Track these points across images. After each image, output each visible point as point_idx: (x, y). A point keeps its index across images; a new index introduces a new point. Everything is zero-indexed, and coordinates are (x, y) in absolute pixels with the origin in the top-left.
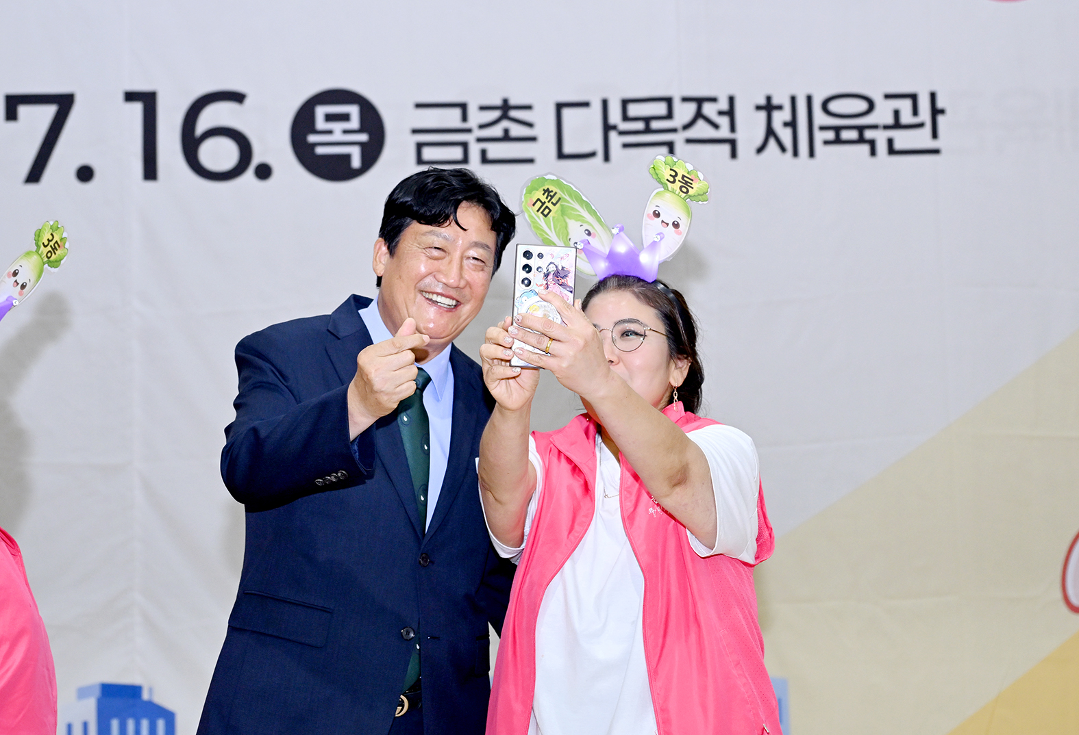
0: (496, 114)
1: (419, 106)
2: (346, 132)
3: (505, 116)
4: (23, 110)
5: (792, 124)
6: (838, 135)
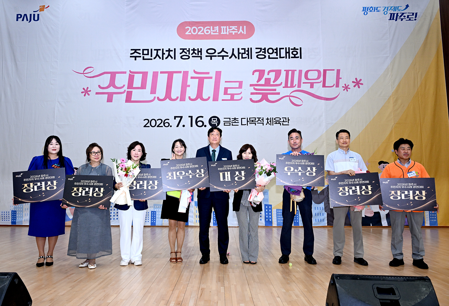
1: (224, 118)
2: (215, 121)
3: (235, 120)
4: (176, 118)
5: (270, 121)
6: (276, 123)
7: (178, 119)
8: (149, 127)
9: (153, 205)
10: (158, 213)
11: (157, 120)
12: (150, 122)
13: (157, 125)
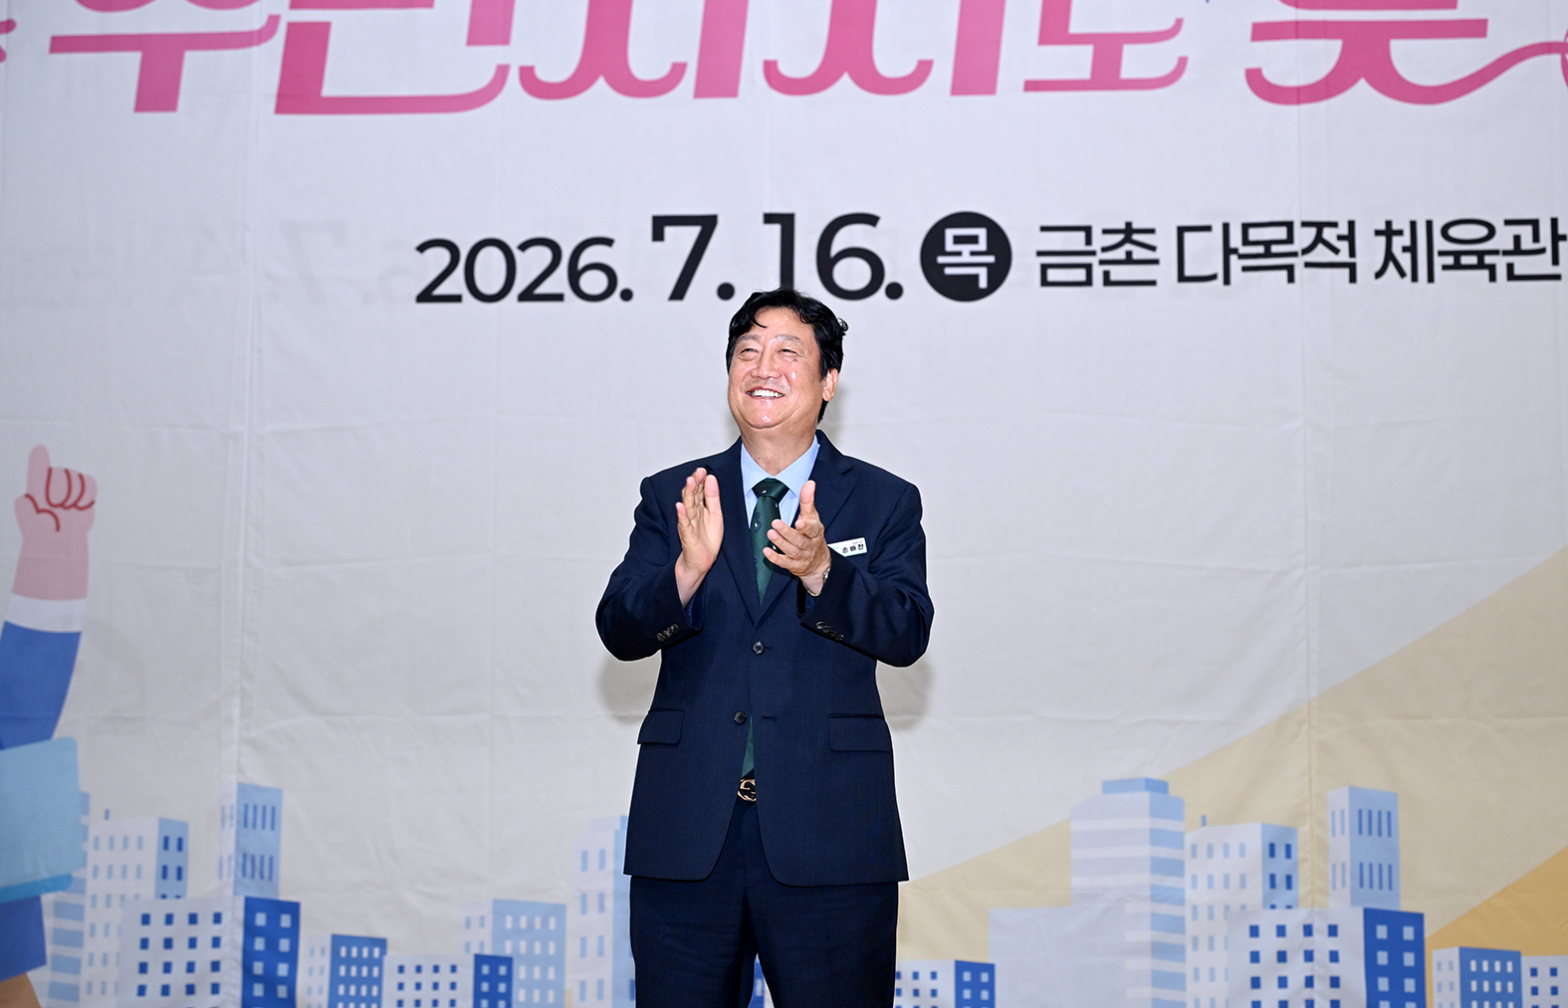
0: (1119, 237)
1: (1044, 229)
2: (973, 253)
3: (1128, 240)
4: (669, 231)
5: (1412, 249)
6: (1457, 260)
7: (683, 239)
8: (457, 299)
9: (487, 911)
10: (530, 973)
11: (523, 247)
12: (462, 259)
13: (520, 284)
